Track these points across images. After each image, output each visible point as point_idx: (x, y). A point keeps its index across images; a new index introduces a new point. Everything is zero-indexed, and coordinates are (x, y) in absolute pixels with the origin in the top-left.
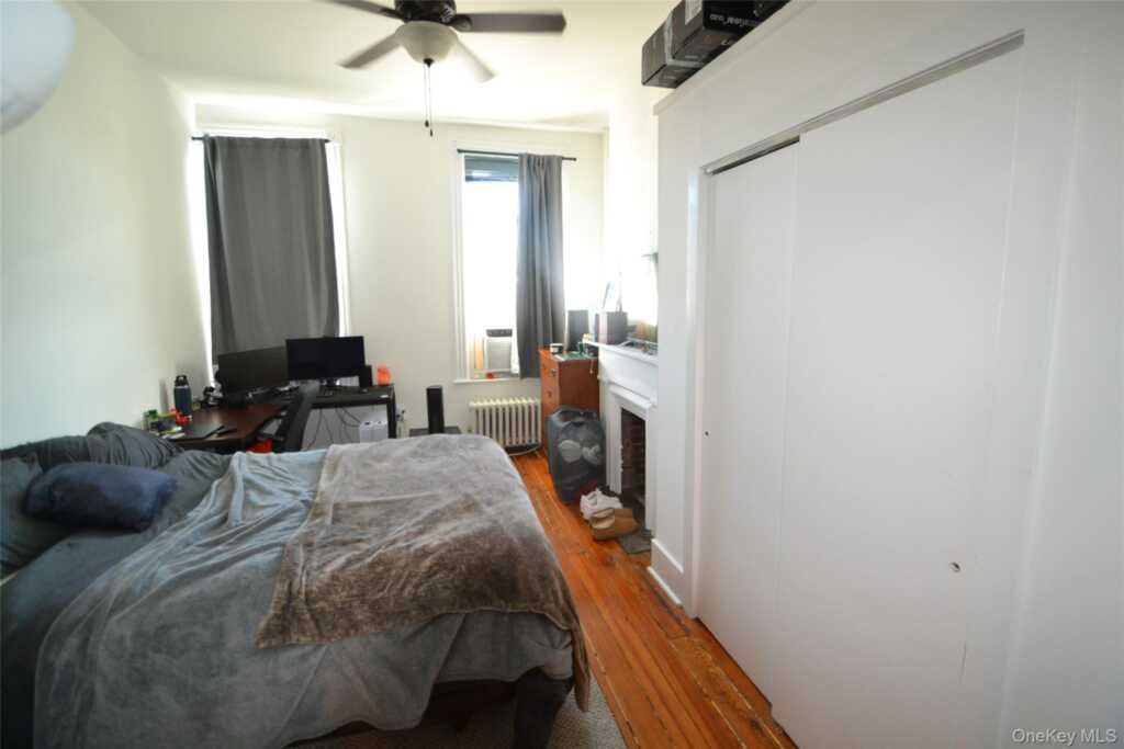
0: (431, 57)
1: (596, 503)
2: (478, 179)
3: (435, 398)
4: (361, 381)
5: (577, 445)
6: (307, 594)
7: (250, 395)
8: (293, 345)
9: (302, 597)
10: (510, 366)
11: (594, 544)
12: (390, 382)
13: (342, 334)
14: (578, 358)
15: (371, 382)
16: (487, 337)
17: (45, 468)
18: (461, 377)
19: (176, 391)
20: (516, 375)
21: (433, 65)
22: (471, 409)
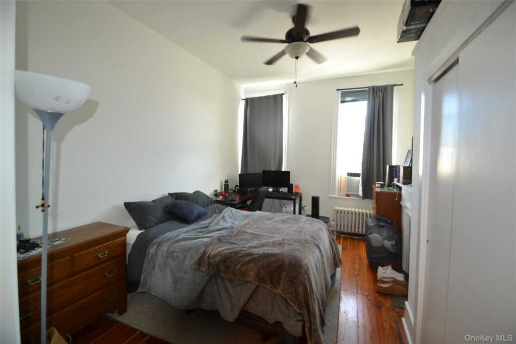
0: (298, 55)
1: (385, 273)
2: (347, 101)
3: (315, 201)
4: (288, 190)
5: (381, 238)
6: (209, 255)
7: (249, 190)
8: (265, 173)
9: (207, 255)
10: (358, 192)
11: (377, 294)
12: (300, 192)
13: (283, 170)
14: (392, 191)
15: (292, 191)
16: (347, 176)
17: (176, 199)
18: (332, 194)
19: (225, 185)
20: (360, 197)
21: (299, 59)
22: (335, 210)
